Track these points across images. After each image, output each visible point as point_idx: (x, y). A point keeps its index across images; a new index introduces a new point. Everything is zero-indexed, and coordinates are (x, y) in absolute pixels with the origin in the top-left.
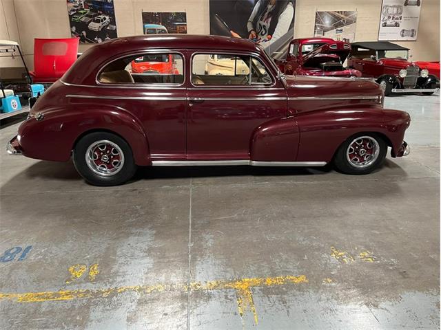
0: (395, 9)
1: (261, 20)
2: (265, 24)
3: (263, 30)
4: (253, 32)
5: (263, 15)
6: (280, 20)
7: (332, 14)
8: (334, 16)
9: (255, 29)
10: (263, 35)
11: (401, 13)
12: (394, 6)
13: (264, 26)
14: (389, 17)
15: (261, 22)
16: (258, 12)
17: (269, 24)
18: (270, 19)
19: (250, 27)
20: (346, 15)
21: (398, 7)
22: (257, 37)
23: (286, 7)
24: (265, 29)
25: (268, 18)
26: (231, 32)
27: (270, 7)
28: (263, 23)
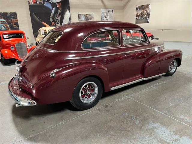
0: (106, 14)
1: (56, 17)
2: (58, 19)
3: (58, 21)
4: (53, 23)
5: (57, 15)
6: (64, 17)
7: (84, 15)
8: (85, 16)
9: (54, 21)
10: (58, 24)
11: (108, 15)
12: (105, 13)
13: (58, 20)
14: (104, 17)
15: (56, 18)
16: (54, 13)
17: (60, 19)
18: (60, 17)
19: (51, 20)
20: (90, 16)
21: (107, 13)
22: (55, 24)
23: (66, 11)
24: (59, 21)
25: (59, 16)
26: (43, 22)
27: (59, 11)
28: (57, 18)
